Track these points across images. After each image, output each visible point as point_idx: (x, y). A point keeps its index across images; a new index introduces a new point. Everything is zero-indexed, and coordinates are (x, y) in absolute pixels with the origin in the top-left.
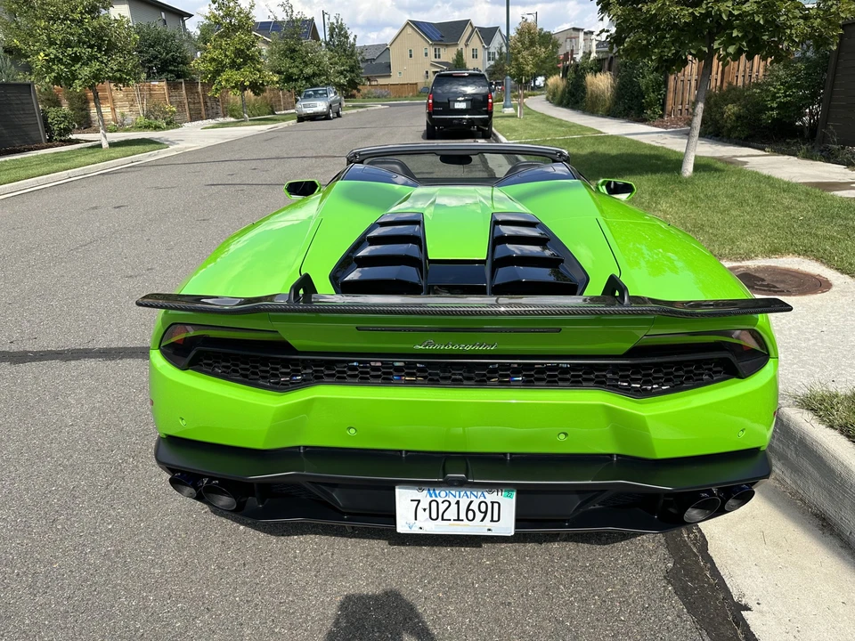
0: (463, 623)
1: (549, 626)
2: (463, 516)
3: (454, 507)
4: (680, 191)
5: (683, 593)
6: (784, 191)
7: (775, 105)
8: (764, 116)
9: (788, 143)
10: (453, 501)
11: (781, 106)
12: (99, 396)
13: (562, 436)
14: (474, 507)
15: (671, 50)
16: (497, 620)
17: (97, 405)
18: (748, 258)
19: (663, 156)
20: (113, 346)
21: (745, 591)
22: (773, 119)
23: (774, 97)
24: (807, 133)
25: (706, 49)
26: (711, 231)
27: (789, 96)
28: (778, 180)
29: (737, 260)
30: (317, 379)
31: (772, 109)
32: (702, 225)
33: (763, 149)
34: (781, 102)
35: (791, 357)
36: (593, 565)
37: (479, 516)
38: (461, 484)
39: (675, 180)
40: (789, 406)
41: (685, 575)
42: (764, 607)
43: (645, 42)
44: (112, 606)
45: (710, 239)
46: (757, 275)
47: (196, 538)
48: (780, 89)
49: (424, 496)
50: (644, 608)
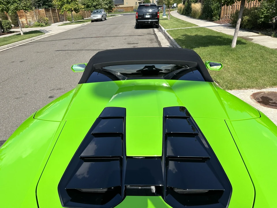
4: (231, 54)
6: (272, 54)
7: (263, 16)
8: (259, 21)
9: (267, 31)
11: (266, 17)
18: (264, 87)
19: (222, 37)
22: (262, 22)
23: (263, 13)
24: (274, 27)
26: (247, 74)
27: (269, 13)
28: (268, 49)
29: (259, 89)
31: (262, 18)
32: (243, 71)
33: (258, 33)
34: (265, 15)
39: (229, 49)
45: (247, 79)
46: (269, 97)
48: (265, 10)
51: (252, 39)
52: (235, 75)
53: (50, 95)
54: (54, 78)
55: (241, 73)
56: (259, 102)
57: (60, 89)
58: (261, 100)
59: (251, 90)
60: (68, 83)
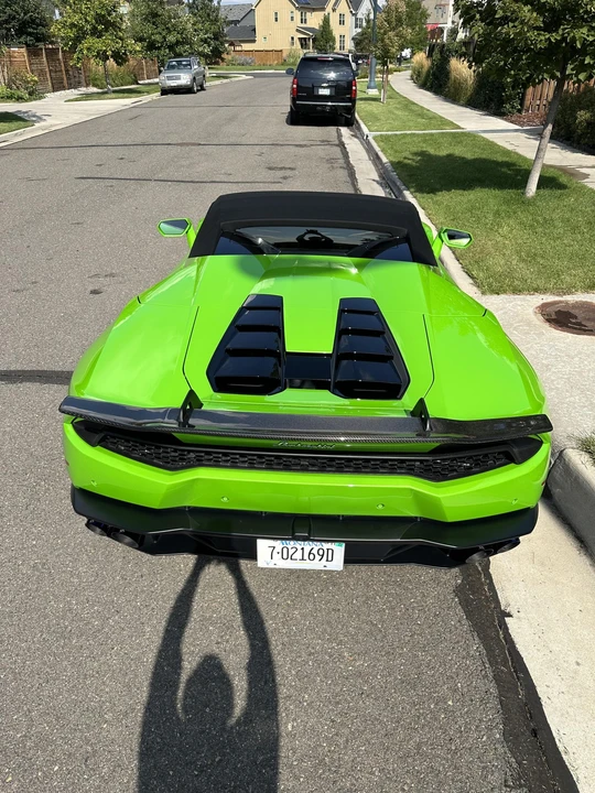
0: (305, 625)
1: (367, 628)
2: (306, 557)
3: (300, 552)
4: (522, 212)
5: (466, 604)
10: (299, 548)
12: (7, 420)
13: (380, 506)
14: (315, 551)
15: (525, 74)
16: (329, 623)
17: (8, 429)
18: (569, 292)
20: (12, 368)
21: (510, 601)
25: (558, 74)
26: (542, 262)
29: (559, 295)
30: (199, 463)
32: (535, 255)
35: (584, 400)
36: (402, 581)
37: (318, 557)
38: (305, 539)
39: (518, 200)
40: (573, 448)
41: (469, 590)
42: (522, 615)
43: (502, 63)
44: (45, 608)
45: (539, 271)
46: (573, 311)
47: (103, 553)
49: (278, 544)
50: (436, 615)
51: (586, 176)
52: (514, 262)
53: (91, 288)
54: (90, 248)
55: (531, 258)
56: (548, 321)
57: (112, 275)
58: (554, 317)
59: (542, 296)
60: (128, 264)
